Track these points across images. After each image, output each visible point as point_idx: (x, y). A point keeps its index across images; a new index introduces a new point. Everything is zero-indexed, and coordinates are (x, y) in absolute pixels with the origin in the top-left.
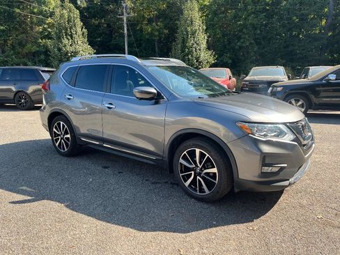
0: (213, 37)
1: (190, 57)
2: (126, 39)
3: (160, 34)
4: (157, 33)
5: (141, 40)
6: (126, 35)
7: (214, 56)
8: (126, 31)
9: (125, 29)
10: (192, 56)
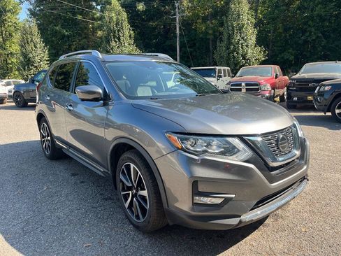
0: (274, 33)
1: (235, 54)
2: (178, 39)
3: (214, 32)
4: (211, 32)
5: (195, 39)
6: (178, 35)
7: (264, 52)
8: (178, 32)
9: (178, 29)
10: (238, 53)
